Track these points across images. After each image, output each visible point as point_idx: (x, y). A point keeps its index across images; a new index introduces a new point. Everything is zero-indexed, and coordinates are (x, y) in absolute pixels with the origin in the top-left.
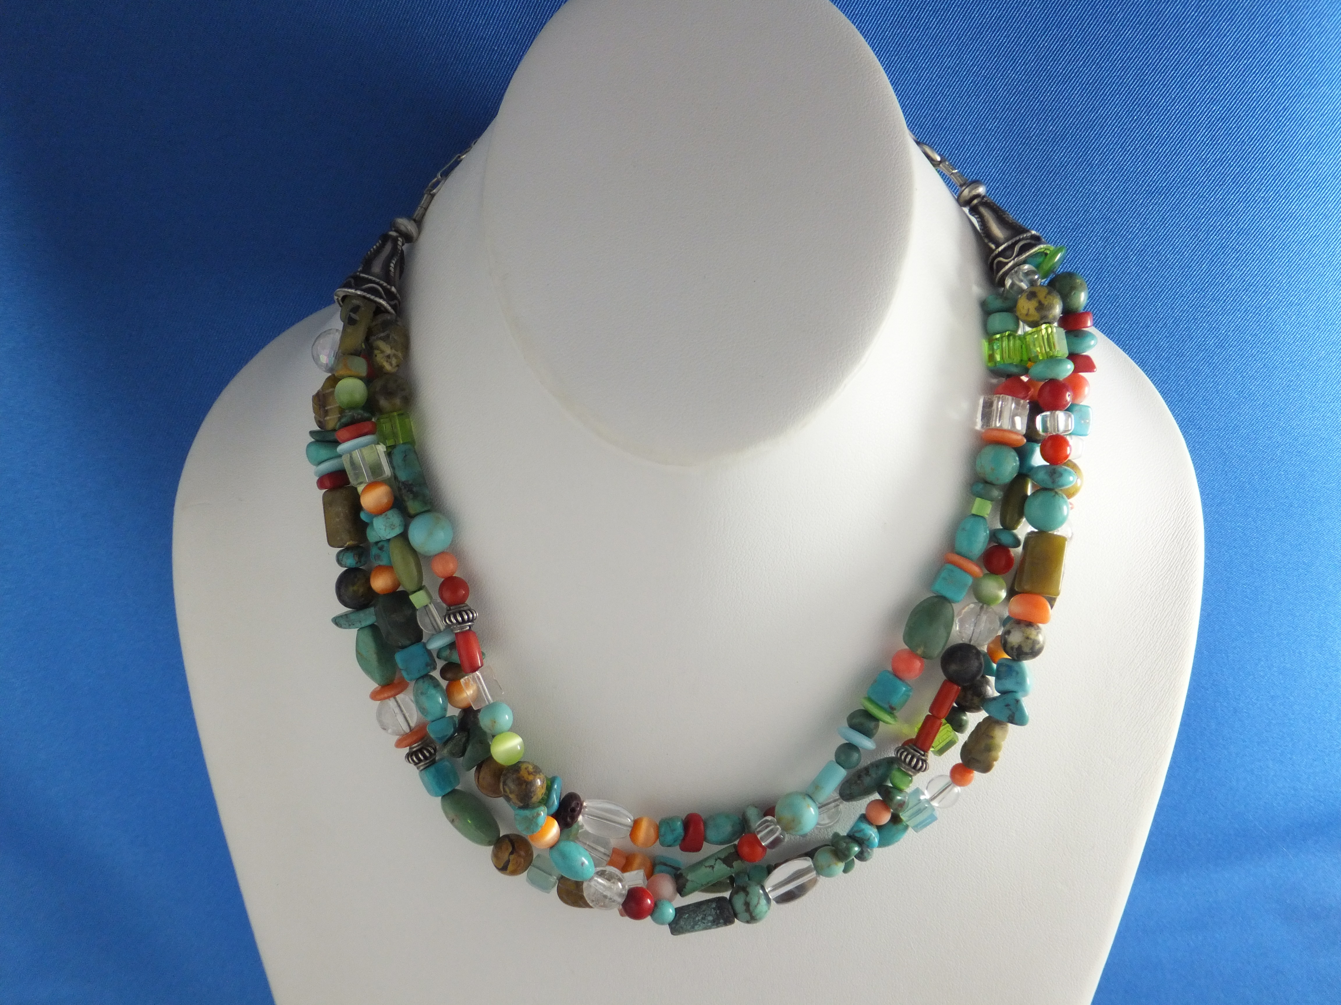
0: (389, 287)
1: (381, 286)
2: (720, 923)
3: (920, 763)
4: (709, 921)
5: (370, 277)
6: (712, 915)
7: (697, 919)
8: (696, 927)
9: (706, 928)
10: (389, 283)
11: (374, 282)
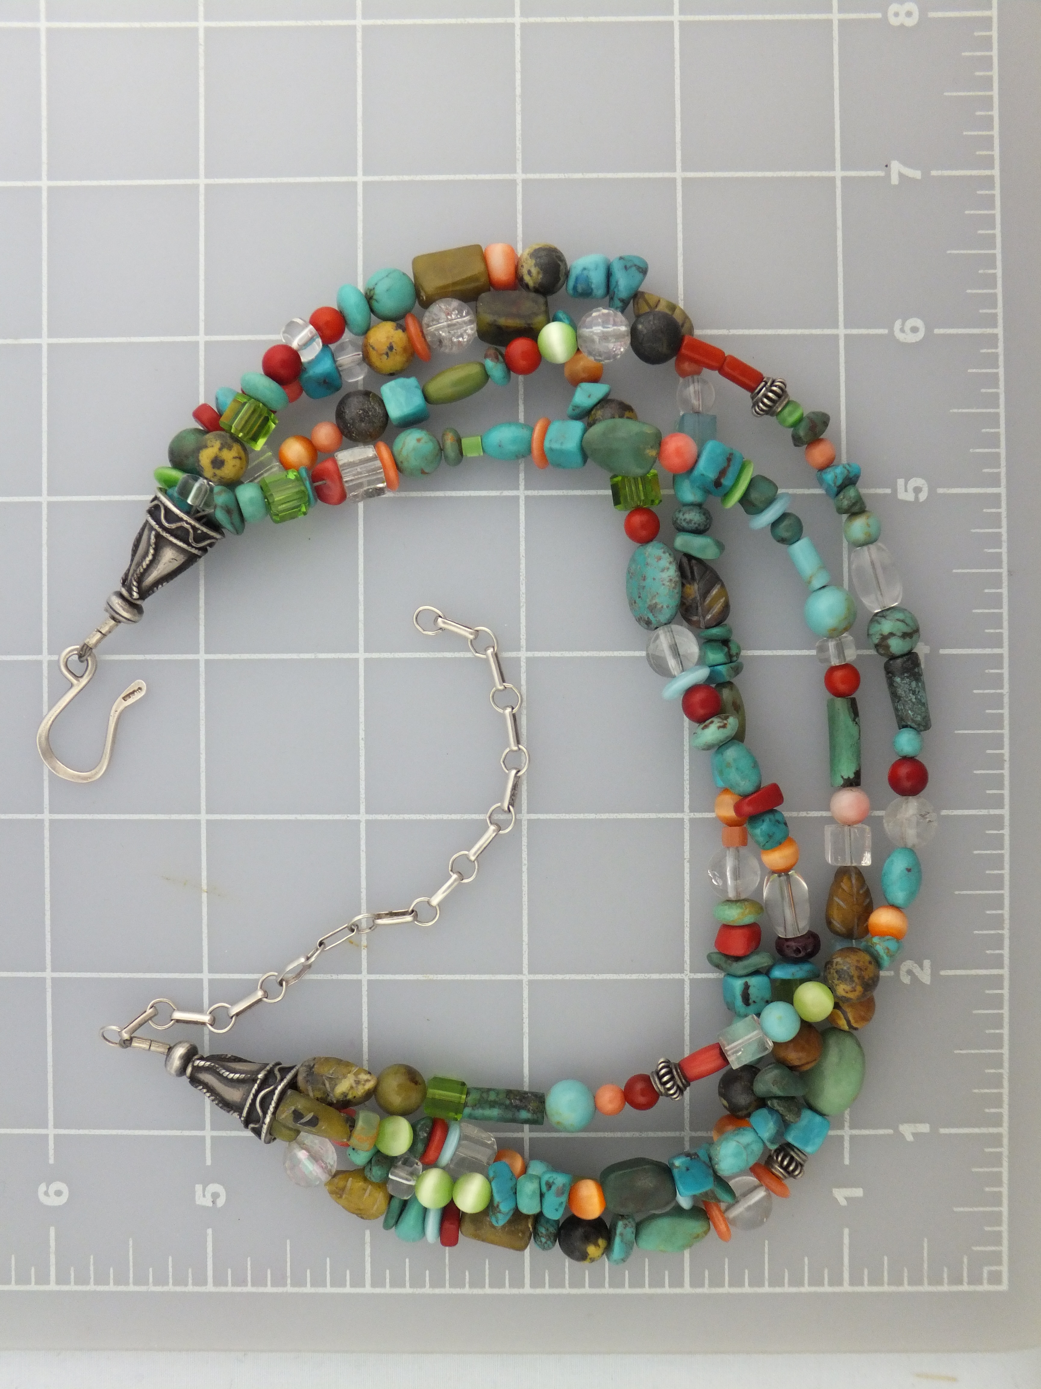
0: (258, 1082)
1: (258, 1092)
2: (918, 672)
3: (774, 388)
4: (917, 686)
5: (248, 1105)
6: (910, 682)
7: (914, 700)
8: (923, 701)
9: (924, 689)
10: (254, 1081)
11: (254, 1100)
